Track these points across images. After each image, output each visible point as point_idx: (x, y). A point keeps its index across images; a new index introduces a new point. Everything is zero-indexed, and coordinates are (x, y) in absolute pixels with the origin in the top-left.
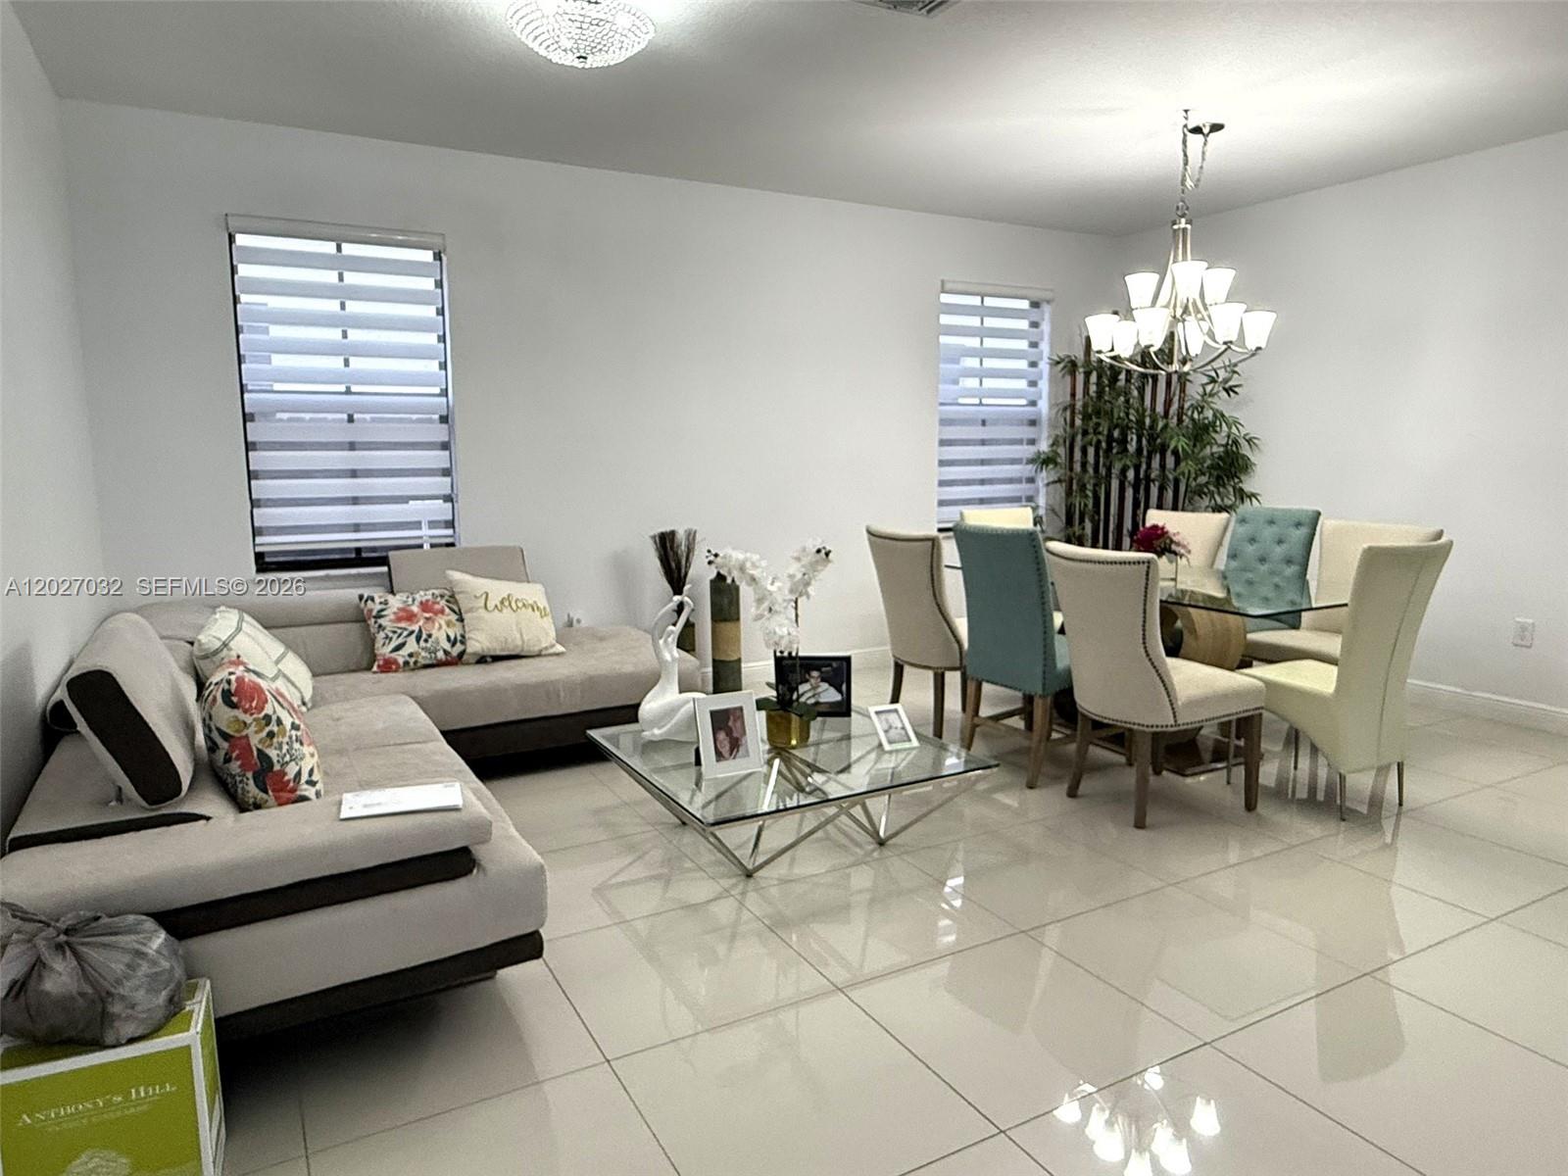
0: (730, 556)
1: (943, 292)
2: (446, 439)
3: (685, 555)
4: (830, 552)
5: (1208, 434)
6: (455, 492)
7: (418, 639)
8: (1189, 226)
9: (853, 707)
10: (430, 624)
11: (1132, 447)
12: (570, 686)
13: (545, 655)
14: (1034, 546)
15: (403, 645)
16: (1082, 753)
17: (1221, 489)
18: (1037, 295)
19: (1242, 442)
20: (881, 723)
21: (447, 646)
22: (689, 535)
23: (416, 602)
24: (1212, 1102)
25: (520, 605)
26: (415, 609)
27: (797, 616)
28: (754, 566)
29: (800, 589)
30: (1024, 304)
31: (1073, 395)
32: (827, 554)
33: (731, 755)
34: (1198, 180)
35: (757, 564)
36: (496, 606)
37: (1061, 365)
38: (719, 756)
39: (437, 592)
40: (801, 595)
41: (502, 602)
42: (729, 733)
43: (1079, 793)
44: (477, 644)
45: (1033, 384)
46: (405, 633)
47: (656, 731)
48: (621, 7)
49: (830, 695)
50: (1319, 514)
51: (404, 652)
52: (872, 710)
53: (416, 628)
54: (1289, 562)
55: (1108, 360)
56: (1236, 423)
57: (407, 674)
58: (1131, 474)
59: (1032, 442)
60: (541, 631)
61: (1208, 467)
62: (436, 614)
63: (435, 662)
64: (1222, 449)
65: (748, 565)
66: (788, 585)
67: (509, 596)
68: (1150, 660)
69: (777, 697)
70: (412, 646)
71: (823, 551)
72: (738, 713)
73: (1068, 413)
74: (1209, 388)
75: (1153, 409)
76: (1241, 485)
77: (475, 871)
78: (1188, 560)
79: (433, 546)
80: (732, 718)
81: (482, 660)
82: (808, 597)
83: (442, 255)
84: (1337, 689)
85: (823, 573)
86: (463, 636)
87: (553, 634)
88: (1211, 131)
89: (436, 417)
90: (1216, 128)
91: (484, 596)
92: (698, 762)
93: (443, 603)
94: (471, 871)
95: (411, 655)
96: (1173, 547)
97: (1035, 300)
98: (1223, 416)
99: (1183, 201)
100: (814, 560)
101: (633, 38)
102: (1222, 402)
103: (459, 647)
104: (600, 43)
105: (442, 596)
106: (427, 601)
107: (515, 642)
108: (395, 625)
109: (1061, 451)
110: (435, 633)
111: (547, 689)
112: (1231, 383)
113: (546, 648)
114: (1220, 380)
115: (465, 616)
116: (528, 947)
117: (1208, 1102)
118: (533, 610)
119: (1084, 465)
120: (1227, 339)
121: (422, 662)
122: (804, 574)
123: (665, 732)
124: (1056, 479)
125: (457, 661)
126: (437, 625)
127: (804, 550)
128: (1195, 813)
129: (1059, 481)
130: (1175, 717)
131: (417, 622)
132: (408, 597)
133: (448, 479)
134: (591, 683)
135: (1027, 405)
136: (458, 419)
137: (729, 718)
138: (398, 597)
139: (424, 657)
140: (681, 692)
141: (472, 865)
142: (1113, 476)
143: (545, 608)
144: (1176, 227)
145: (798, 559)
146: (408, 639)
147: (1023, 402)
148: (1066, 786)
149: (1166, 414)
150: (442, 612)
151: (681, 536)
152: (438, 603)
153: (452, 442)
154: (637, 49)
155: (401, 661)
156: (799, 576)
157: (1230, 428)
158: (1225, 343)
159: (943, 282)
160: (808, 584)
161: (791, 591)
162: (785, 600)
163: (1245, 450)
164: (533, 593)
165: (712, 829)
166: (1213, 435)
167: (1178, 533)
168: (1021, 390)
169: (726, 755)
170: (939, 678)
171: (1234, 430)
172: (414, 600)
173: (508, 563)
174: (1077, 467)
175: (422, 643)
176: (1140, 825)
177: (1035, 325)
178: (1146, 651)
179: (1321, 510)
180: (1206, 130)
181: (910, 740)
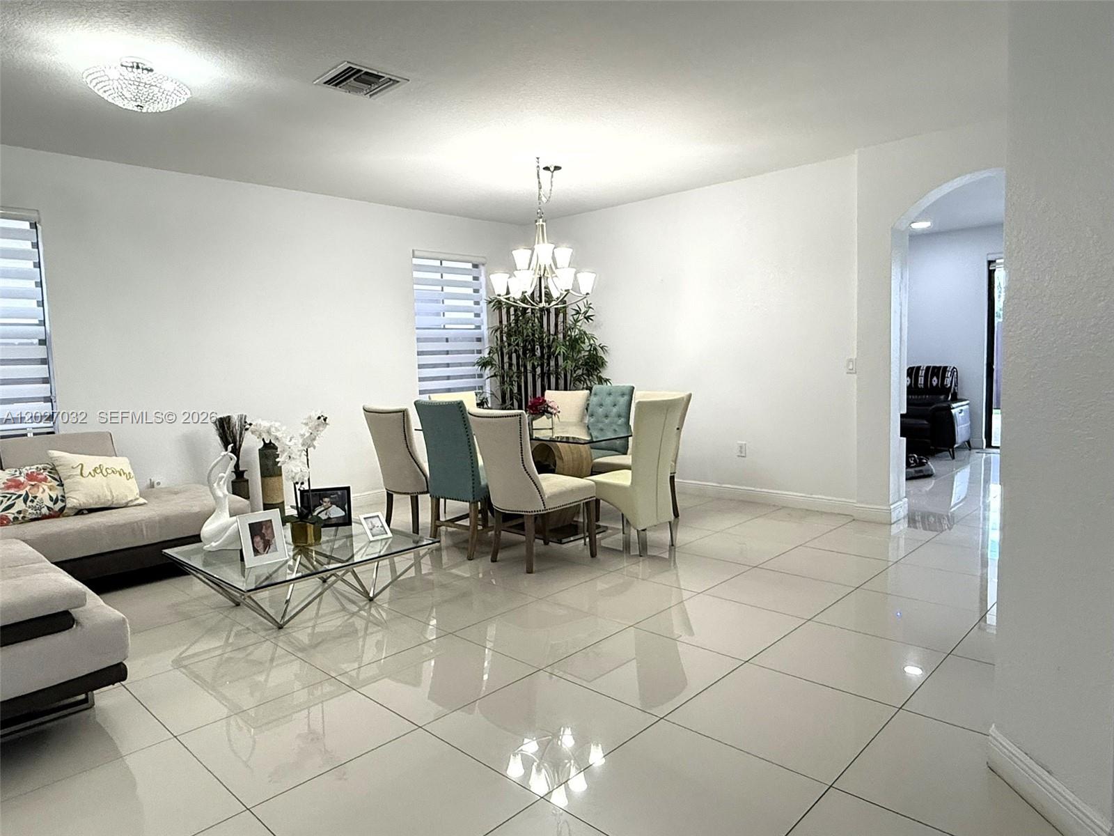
0: (260, 425)
1: (414, 257)
2: (46, 357)
3: (238, 432)
4: (326, 418)
5: (579, 344)
6: (53, 394)
7: (25, 501)
8: (544, 224)
9: (353, 520)
10: (36, 489)
11: (538, 353)
12: (151, 524)
13: (131, 506)
14: (462, 411)
15: (13, 505)
16: (498, 536)
17: (591, 377)
18: (476, 261)
19: (599, 349)
20: (367, 524)
21: (50, 504)
22: (241, 418)
23: (22, 474)
24: (600, 745)
25: (109, 471)
26: (22, 479)
27: (308, 460)
28: (277, 430)
29: (308, 444)
30: (469, 266)
31: (501, 322)
32: (325, 420)
33: (264, 551)
34: (549, 197)
35: (279, 428)
36: (90, 473)
37: (492, 304)
38: (256, 552)
39: (40, 466)
40: (309, 447)
41: (95, 470)
42: (263, 537)
43: (498, 559)
44: (75, 501)
45: (477, 315)
46: (14, 497)
47: (214, 544)
48: (166, 78)
49: (336, 512)
50: (634, 388)
51: (14, 510)
52: (362, 517)
53: (23, 492)
54: (619, 416)
55: (505, 300)
56: (593, 337)
57: (16, 526)
58: (538, 370)
59: (479, 352)
60: (128, 489)
61: (581, 364)
62: (40, 481)
63: (40, 516)
64: (587, 353)
65: (273, 429)
66: (301, 441)
67: (100, 465)
68: (527, 473)
69: (298, 514)
70: (20, 505)
71: (322, 418)
72: (269, 524)
73: (498, 332)
74: (576, 317)
75: (549, 330)
76: (600, 374)
77: (74, 626)
78: (558, 417)
79: (35, 434)
80: (264, 527)
81: (80, 512)
82: (314, 448)
83: (37, 225)
84: (632, 483)
85: (323, 432)
86: (63, 496)
87: (137, 491)
88: (554, 170)
89: (36, 341)
90: (557, 168)
91: (80, 466)
92: (242, 559)
93: (46, 473)
94: (72, 626)
95: (19, 512)
96: (549, 409)
97: (475, 263)
98: (585, 332)
99: (540, 209)
100: (316, 424)
101: (176, 97)
102: (584, 326)
103: (60, 505)
104: (152, 99)
105: (44, 469)
106: (32, 473)
107: (107, 497)
108: (4, 492)
109: (496, 357)
110: (39, 495)
111: (133, 527)
112: (587, 314)
113: (131, 501)
114: (582, 312)
115: (64, 482)
116: (116, 674)
117: (597, 745)
118: (120, 475)
119: (511, 365)
120: (567, 288)
121: (29, 517)
122: (311, 434)
123: (219, 544)
124: (493, 374)
125: (61, 513)
126: (41, 490)
127: (310, 417)
128: (566, 562)
129: (495, 375)
130: (544, 505)
131: (24, 488)
132: (16, 471)
133: (48, 385)
134: (166, 521)
135: (474, 329)
136: (55, 342)
137: (262, 528)
138: (7, 471)
139: (30, 513)
140: (231, 516)
141: (72, 623)
142: (528, 371)
143: (129, 473)
144: (537, 224)
145: (306, 424)
146: (17, 501)
147: (473, 327)
148: (490, 557)
149: (556, 333)
150: (45, 480)
151: (235, 419)
152: (42, 474)
153: (50, 359)
154: (179, 103)
155: (11, 517)
156: (307, 435)
157: (589, 341)
158: (566, 291)
159: (413, 251)
160: (314, 439)
161: (303, 445)
162: (299, 451)
163: (601, 353)
164: (122, 463)
165: (249, 594)
166: (583, 345)
167: (553, 401)
168: (470, 319)
169: (261, 551)
170: (415, 499)
171: (592, 342)
172: (20, 473)
173: (100, 444)
174: (506, 366)
175: (29, 503)
176: (530, 571)
177: (476, 278)
178: (525, 468)
179: (634, 385)
180: (552, 169)
181: (387, 533)
